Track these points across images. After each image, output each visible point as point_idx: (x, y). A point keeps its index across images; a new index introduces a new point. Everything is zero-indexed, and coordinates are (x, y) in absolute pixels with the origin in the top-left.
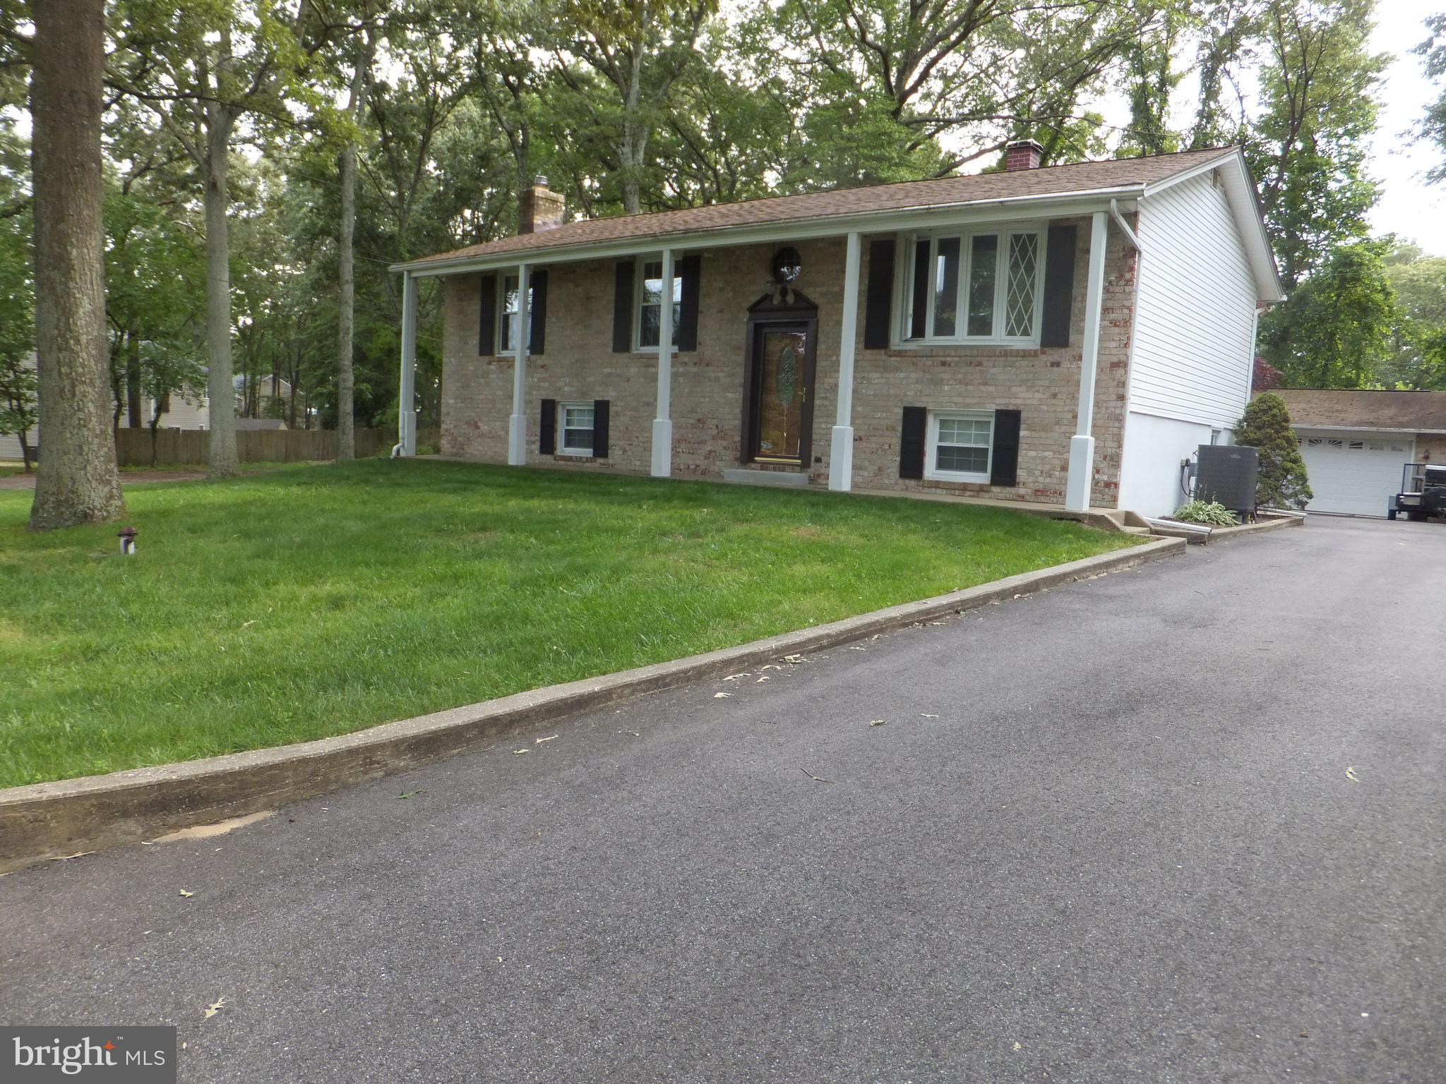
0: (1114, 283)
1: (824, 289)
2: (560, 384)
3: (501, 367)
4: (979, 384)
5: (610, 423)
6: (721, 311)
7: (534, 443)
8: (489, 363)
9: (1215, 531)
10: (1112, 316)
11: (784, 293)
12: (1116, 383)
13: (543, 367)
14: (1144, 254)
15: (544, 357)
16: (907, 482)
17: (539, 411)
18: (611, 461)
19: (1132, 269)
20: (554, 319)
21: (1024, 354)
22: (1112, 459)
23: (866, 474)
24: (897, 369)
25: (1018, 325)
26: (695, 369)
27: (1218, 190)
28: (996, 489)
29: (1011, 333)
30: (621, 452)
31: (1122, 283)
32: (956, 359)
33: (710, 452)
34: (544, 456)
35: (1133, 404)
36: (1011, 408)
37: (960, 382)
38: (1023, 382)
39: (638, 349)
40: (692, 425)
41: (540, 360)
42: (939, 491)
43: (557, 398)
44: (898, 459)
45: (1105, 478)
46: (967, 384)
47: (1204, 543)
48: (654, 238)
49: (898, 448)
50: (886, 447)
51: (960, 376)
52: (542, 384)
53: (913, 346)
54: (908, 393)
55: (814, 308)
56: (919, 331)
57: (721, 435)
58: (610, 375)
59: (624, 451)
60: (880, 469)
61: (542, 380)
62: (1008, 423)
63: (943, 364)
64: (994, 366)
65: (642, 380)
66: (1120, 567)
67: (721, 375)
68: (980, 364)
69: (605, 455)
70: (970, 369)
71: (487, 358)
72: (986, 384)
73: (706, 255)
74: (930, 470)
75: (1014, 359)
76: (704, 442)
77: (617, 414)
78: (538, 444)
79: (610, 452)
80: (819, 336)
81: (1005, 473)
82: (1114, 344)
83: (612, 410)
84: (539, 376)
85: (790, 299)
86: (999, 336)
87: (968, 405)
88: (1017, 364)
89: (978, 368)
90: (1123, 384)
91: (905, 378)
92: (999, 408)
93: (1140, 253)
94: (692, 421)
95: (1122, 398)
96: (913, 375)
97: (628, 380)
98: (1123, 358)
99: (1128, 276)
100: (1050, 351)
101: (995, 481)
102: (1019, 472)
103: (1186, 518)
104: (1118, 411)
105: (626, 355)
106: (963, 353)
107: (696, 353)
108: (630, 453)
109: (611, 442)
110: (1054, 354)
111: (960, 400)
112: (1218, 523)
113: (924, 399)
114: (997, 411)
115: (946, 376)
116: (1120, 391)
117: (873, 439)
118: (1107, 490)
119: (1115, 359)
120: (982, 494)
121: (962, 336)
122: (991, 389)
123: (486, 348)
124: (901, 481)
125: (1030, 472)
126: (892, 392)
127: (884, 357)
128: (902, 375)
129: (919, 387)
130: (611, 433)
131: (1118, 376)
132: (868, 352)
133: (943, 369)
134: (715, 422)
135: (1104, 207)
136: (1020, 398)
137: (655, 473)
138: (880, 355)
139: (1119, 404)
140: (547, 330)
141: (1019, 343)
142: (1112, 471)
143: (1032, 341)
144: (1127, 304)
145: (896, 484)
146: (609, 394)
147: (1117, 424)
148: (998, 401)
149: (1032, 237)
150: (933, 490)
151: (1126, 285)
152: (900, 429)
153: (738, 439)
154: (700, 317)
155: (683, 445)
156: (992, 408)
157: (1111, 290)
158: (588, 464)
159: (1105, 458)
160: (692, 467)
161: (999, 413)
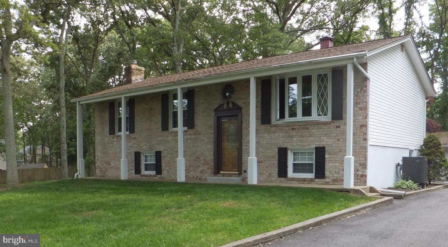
0: (359, 92)
1: (244, 101)
2: (141, 145)
3: (118, 139)
4: (308, 137)
5: (162, 160)
6: (203, 112)
7: (132, 170)
8: (113, 138)
9: (407, 193)
10: (359, 106)
11: (228, 103)
12: (362, 133)
13: (134, 138)
14: (371, 79)
15: (134, 134)
16: (281, 179)
17: (134, 156)
18: (163, 176)
19: (366, 86)
20: (138, 119)
21: (325, 123)
22: (363, 165)
23: (264, 176)
24: (275, 132)
25: (323, 111)
26: (194, 136)
27: (404, 53)
28: (317, 180)
29: (319, 115)
30: (167, 172)
31: (363, 92)
32: (298, 127)
33: (202, 170)
34: (137, 175)
35: (370, 142)
36: (321, 146)
37: (300, 136)
38: (325, 135)
39: (172, 129)
40: (194, 159)
41: (133, 135)
42: (294, 182)
43: (141, 151)
44: (277, 169)
45: (361, 173)
46: (303, 137)
47: (402, 198)
48: (174, 83)
49: (277, 165)
50: (272, 165)
51: (300, 134)
52: (135, 146)
53: (281, 122)
54: (280, 142)
55: (240, 109)
56: (282, 116)
57: (206, 163)
58: (161, 140)
59: (168, 172)
60: (270, 174)
61: (134, 144)
62: (320, 152)
63: (293, 129)
64: (313, 129)
65: (173, 142)
66: (362, 211)
67: (205, 138)
68: (307, 128)
69: (160, 174)
70: (304, 131)
71: (112, 136)
72: (310, 136)
73: (196, 89)
74: (291, 173)
75: (321, 126)
76: (199, 166)
77: (165, 156)
78: (134, 170)
79: (162, 172)
80: (243, 120)
81: (320, 173)
82: (360, 118)
83: (163, 155)
84: (133, 142)
85: (231, 105)
86: (314, 116)
87: (304, 146)
88: (323, 127)
89: (307, 130)
90: (365, 134)
91: (278, 136)
92: (316, 146)
93: (369, 79)
94: (194, 158)
95: (366, 139)
96: (281, 134)
97: (168, 142)
98: (365, 123)
99: (365, 89)
100: (335, 121)
101: (317, 177)
102: (326, 172)
103: (398, 187)
104: (364, 145)
105: (166, 132)
106: (300, 124)
107: (194, 130)
108: (170, 172)
109: (163, 168)
110: (337, 123)
111: (300, 144)
112: (411, 189)
113: (287, 144)
114: (316, 148)
115: (294, 134)
116: (365, 136)
117: (267, 162)
118: (362, 178)
119: (362, 124)
120: (312, 182)
121: (300, 117)
122: (313, 138)
123: (112, 132)
124: (278, 179)
125: (330, 172)
126: (273, 142)
127: (269, 128)
128: (277, 135)
129: (284, 139)
130: (162, 164)
131: (363, 130)
132: (263, 126)
133: (293, 131)
134: (203, 158)
135: (352, 62)
136: (325, 142)
137: (179, 180)
138: (267, 126)
139: (365, 142)
140: (135, 123)
141: (323, 119)
142: (363, 170)
143: (328, 118)
144: (365, 100)
145: (277, 180)
146: (161, 148)
147: (364, 151)
148: (316, 143)
149: (326, 75)
150: (292, 182)
151: (364, 93)
152: (277, 157)
153: (213, 164)
154: (195, 114)
155: (191, 168)
156: (313, 146)
157: (358, 95)
158: (154, 178)
159: (360, 165)
160: (195, 177)
161: (317, 148)
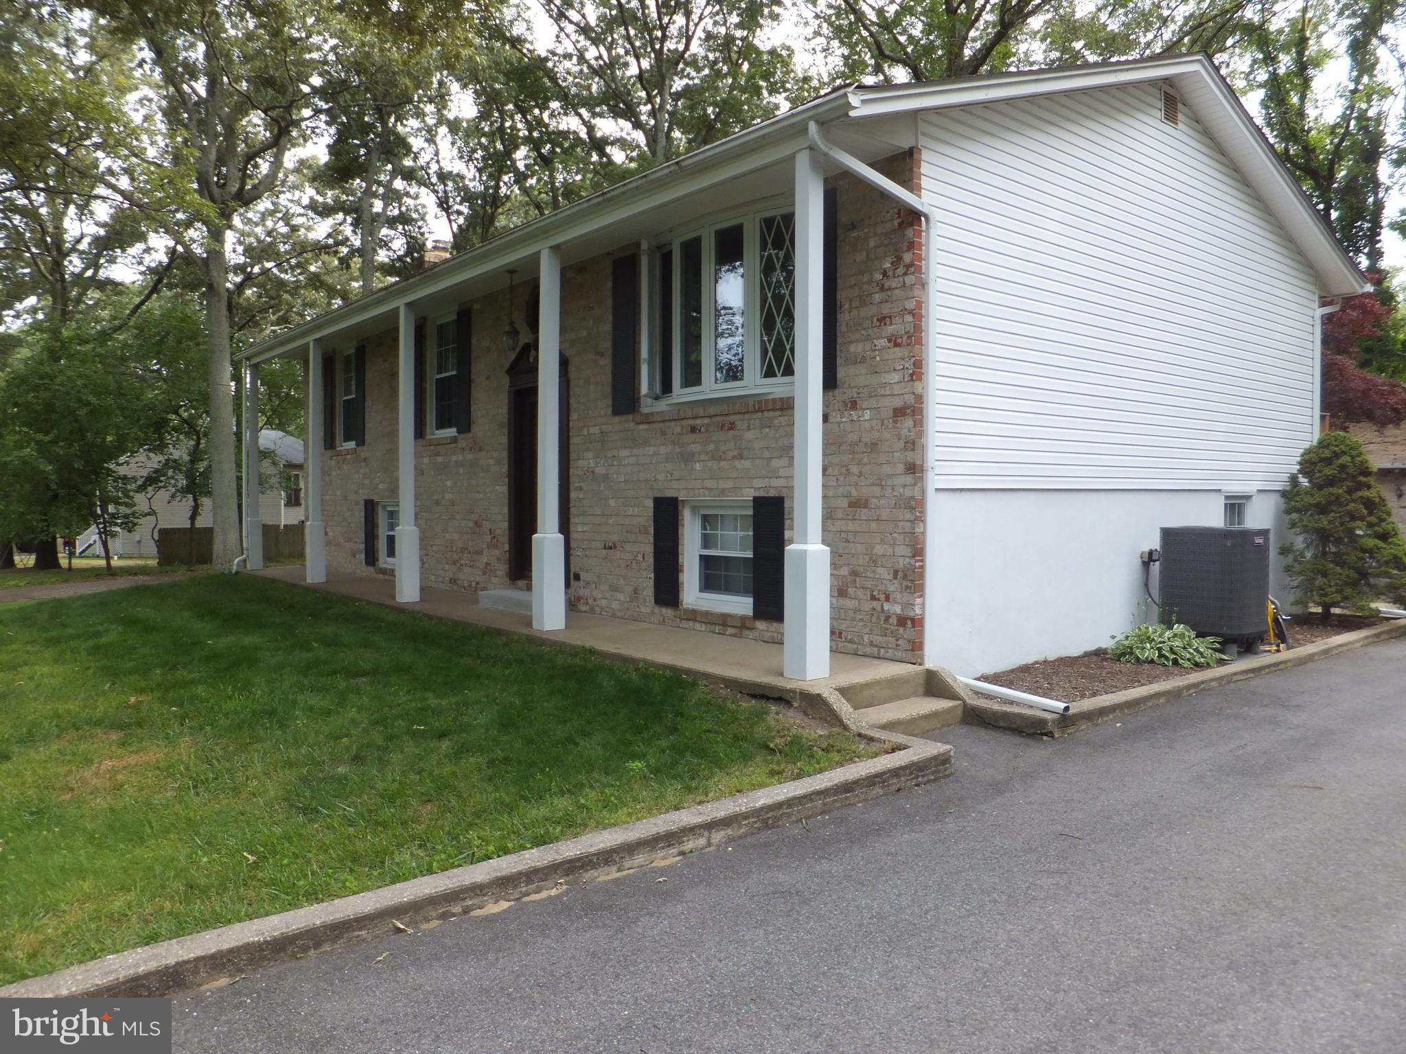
0: (890, 273)
2: (376, 480)
3: (339, 462)
4: (734, 457)
6: (488, 378)
8: (331, 458)
10: (890, 329)
12: (902, 444)
13: (365, 460)
15: (365, 448)
16: (664, 610)
17: (362, 513)
19: (911, 246)
20: (370, 403)
21: (781, 406)
22: (905, 577)
23: (621, 597)
24: (646, 443)
25: (778, 360)
26: (471, 456)
27: (1181, 126)
28: (761, 625)
29: (769, 373)
31: (900, 271)
32: (706, 421)
33: (487, 565)
34: (369, 569)
35: (934, 480)
36: (772, 493)
37: (713, 456)
39: (435, 433)
40: (471, 529)
41: (362, 452)
42: (698, 626)
43: (376, 499)
44: (652, 576)
45: (897, 609)
46: (720, 459)
49: (651, 560)
50: (640, 558)
51: (712, 447)
52: (365, 481)
53: (662, 406)
54: (659, 477)
55: (565, 362)
57: (493, 545)
60: (636, 590)
61: (365, 476)
63: (693, 430)
64: (749, 428)
65: (432, 472)
67: (491, 462)
68: (732, 427)
70: (722, 435)
72: (740, 457)
73: (475, 306)
74: (691, 593)
75: (771, 414)
76: (480, 552)
78: (363, 553)
80: (571, 399)
81: (769, 600)
82: (895, 377)
84: (363, 471)
86: (749, 380)
87: (723, 492)
88: (776, 422)
89: (732, 432)
90: (914, 444)
91: (655, 454)
92: (757, 494)
93: (927, 217)
94: (470, 524)
95: (915, 470)
96: (663, 450)
97: (422, 473)
98: (913, 399)
99: (907, 258)
101: (759, 613)
104: (908, 493)
105: (420, 442)
106: (712, 411)
107: (471, 435)
108: (427, 565)
111: (710, 484)
113: (675, 485)
114: (756, 499)
115: (696, 448)
116: (910, 457)
117: (628, 547)
118: (901, 630)
119: (898, 403)
120: (746, 632)
121: (710, 384)
122: (747, 464)
124: (657, 609)
126: (642, 476)
127: (632, 425)
128: (651, 450)
129: (670, 466)
131: (904, 432)
132: (617, 419)
133: (691, 437)
134: (488, 525)
137: (399, 598)
138: (628, 422)
139: (909, 479)
140: (367, 417)
141: (779, 387)
142: (907, 597)
144: (910, 305)
145: (653, 613)
147: (908, 516)
148: (758, 483)
149: (788, 219)
150: (691, 623)
151: (906, 274)
152: (652, 530)
153: (507, 547)
154: (473, 387)
155: (465, 556)
156: (749, 495)
157: (886, 286)
159: (896, 573)
160: (474, 585)
161: (759, 503)
